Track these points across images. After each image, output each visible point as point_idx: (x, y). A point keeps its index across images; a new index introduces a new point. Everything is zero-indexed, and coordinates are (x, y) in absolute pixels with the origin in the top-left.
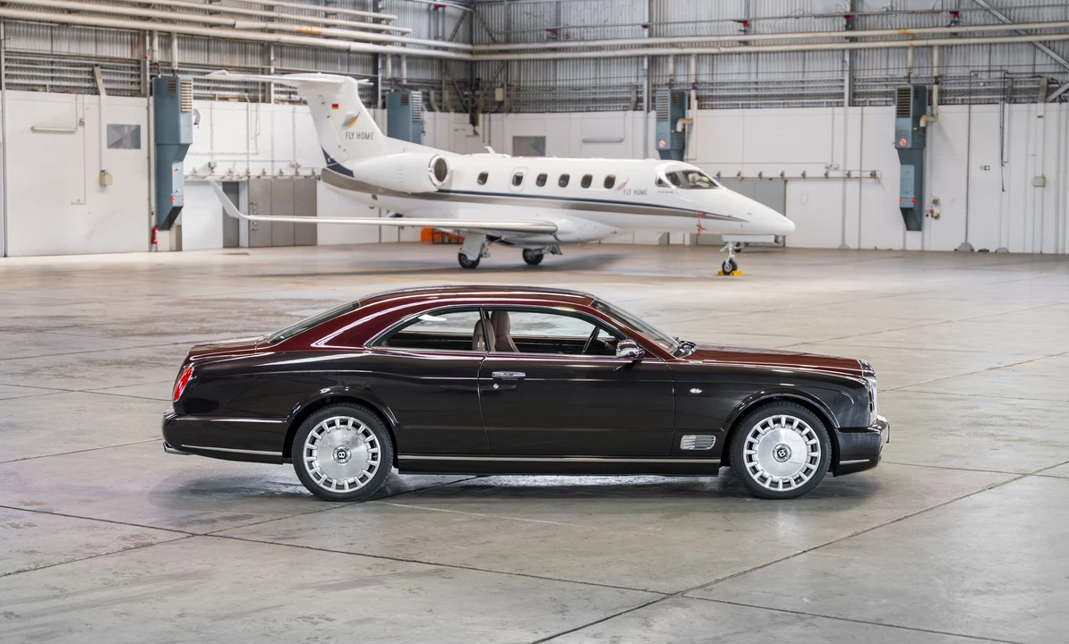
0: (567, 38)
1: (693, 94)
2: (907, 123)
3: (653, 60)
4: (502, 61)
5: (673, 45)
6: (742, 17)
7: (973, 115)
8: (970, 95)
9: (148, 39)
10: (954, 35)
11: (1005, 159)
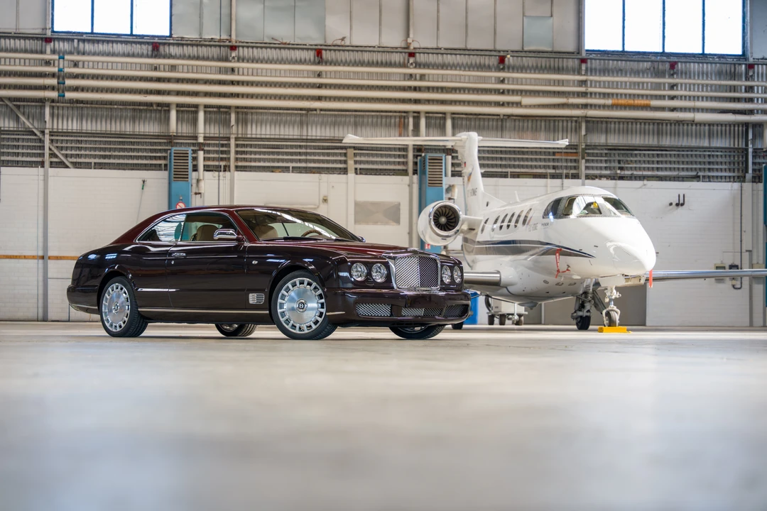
9: (411, 119)
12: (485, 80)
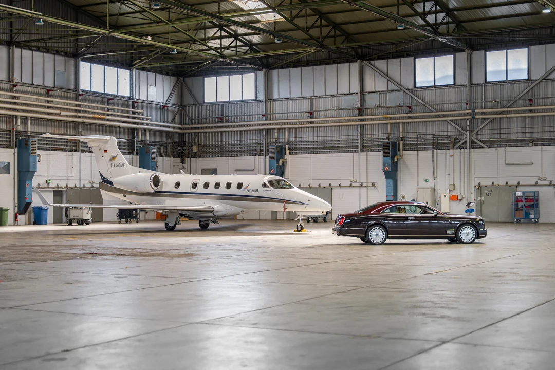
0: (227, 121)
1: (287, 147)
2: (389, 159)
3: (268, 131)
4: (196, 133)
5: (277, 124)
6: (310, 110)
7: (420, 155)
8: (418, 146)
9: (15, 119)
10: (410, 118)
11: (435, 177)
12: (40, 101)
